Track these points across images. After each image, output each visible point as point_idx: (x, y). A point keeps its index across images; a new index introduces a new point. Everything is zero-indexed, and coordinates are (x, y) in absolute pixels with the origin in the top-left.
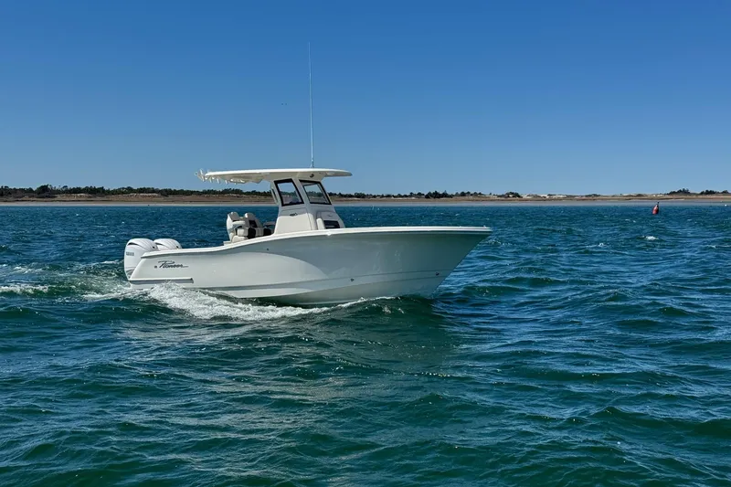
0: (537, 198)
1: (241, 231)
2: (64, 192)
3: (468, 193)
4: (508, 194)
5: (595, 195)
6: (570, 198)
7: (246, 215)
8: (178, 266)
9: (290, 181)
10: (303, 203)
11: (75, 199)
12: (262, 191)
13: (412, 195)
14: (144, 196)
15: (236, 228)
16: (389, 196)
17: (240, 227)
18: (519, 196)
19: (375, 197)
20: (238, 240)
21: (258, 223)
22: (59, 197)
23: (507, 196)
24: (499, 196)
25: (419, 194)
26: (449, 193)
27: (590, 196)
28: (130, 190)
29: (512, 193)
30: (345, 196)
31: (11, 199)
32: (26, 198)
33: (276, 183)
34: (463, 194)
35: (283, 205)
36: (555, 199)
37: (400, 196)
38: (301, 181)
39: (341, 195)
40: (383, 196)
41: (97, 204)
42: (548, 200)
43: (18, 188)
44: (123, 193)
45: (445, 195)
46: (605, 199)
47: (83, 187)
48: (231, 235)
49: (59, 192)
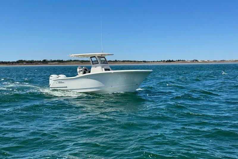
0: (204, 61)
1: (81, 72)
2: (51, 62)
3: (180, 60)
4: (194, 60)
5: (224, 60)
6: (215, 61)
7: (84, 67)
8: (63, 83)
9: (95, 57)
10: (98, 63)
11: (54, 64)
12: (112, 60)
13: (161, 61)
14: (75, 63)
15: (80, 71)
16: (154, 61)
17: (82, 71)
18: (198, 61)
19: (149, 62)
20: (81, 74)
21: (87, 69)
22: (49, 63)
23: (193, 61)
24: (191, 61)
25: (164, 61)
26: (174, 60)
27: (222, 61)
28: (71, 61)
29: (195, 60)
30: (140, 62)
31: (34, 64)
32: (39, 64)
33: (91, 57)
34: (179, 61)
35: (93, 64)
36: (210, 62)
37: (157, 61)
38: (98, 57)
39: (138, 61)
40: (152, 62)
41: (62, 65)
42: (207, 62)
43: (36, 60)
44: (69, 62)
45: (172, 61)
46: (227, 61)
47: (56, 60)
48: (78, 73)
49: (49, 62)
